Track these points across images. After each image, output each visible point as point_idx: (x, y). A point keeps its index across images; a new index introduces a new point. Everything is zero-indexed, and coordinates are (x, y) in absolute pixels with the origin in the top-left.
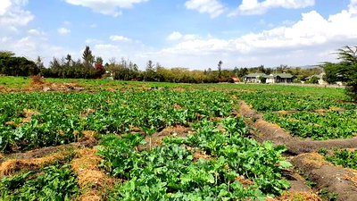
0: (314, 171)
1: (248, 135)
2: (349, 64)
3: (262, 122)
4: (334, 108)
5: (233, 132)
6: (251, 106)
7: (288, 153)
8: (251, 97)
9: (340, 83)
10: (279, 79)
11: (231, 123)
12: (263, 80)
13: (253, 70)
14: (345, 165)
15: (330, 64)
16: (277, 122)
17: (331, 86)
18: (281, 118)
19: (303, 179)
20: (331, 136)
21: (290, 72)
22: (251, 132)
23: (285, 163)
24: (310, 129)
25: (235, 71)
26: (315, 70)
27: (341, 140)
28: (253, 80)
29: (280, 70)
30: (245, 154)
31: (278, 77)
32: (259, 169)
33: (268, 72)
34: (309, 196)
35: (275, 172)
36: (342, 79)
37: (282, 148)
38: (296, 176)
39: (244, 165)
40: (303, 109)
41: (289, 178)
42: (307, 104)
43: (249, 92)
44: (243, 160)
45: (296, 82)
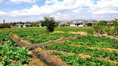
0: (39, 53)
1: (17, 46)
2: (47, 21)
3: (22, 41)
4: (44, 34)
5: (10, 46)
6: (18, 36)
7: (31, 49)
8: (18, 32)
10: (27, 26)
11: (9, 43)
12: (22, 27)
13: (18, 23)
14: (47, 49)
15: (42, 21)
16: (27, 40)
17: (43, 27)
18: (28, 39)
19: (36, 56)
20: (43, 42)
21: (31, 23)
22: (18, 44)
23: (30, 53)
24: (37, 41)
25: (11, 23)
26: (38, 23)
27: (46, 42)
28: (18, 27)
29: (27, 23)
30: (15, 53)
31: (27, 25)
32: (21, 56)
33: (23, 24)
34: (37, 61)
35: (27, 56)
36: (45, 25)
37: (28, 48)
38: (34, 56)
39: (15, 57)
40: (35, 35)
41: (31, 57)
42: (36, 33)
44: (15, 55)
45: (33, 27)
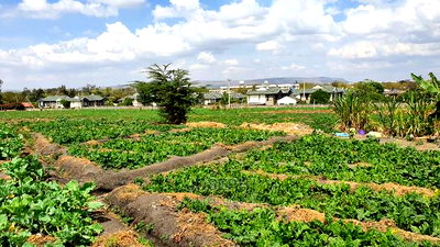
0: (130, 205)
1: (47, 177)
2: (160, 83)
3: (66, 158)
4: (149, 131)
5: (22, 177)
6: (51, 139)
7: (100, 190)
8: (50, 127)
9: (154, 104)
10: (87, 102)
11: (18, 166)
12: (67, 105)
13: (50, 92)
14: (161, 190)
15: (142, 84)
16: (85, 155)
17: (146, 108)
18: (91, 150)
19: (119, 217)
20: (147, 162)
21: (99, 93)
22: (52, 173)
23: (95, 204)
24: (125, 158)
25: (25, 93)
26: (129, 91)
27: (158, 164)
28: (52, 105)
29: (87, 91)
30: (41, 204)
31: (85, 100)
32: (61, 218)
33: (72, 93)
34: (123, 234)
35: (84, 217)
36: (155, 100)
37: (90, 185)
38: (112, 215)
39: (41, 219)
40: (117, 136)
41: (102, 220)
42: (121, 130)
43: (47, 121)
44: (37, 212)
45: (110, 105)
